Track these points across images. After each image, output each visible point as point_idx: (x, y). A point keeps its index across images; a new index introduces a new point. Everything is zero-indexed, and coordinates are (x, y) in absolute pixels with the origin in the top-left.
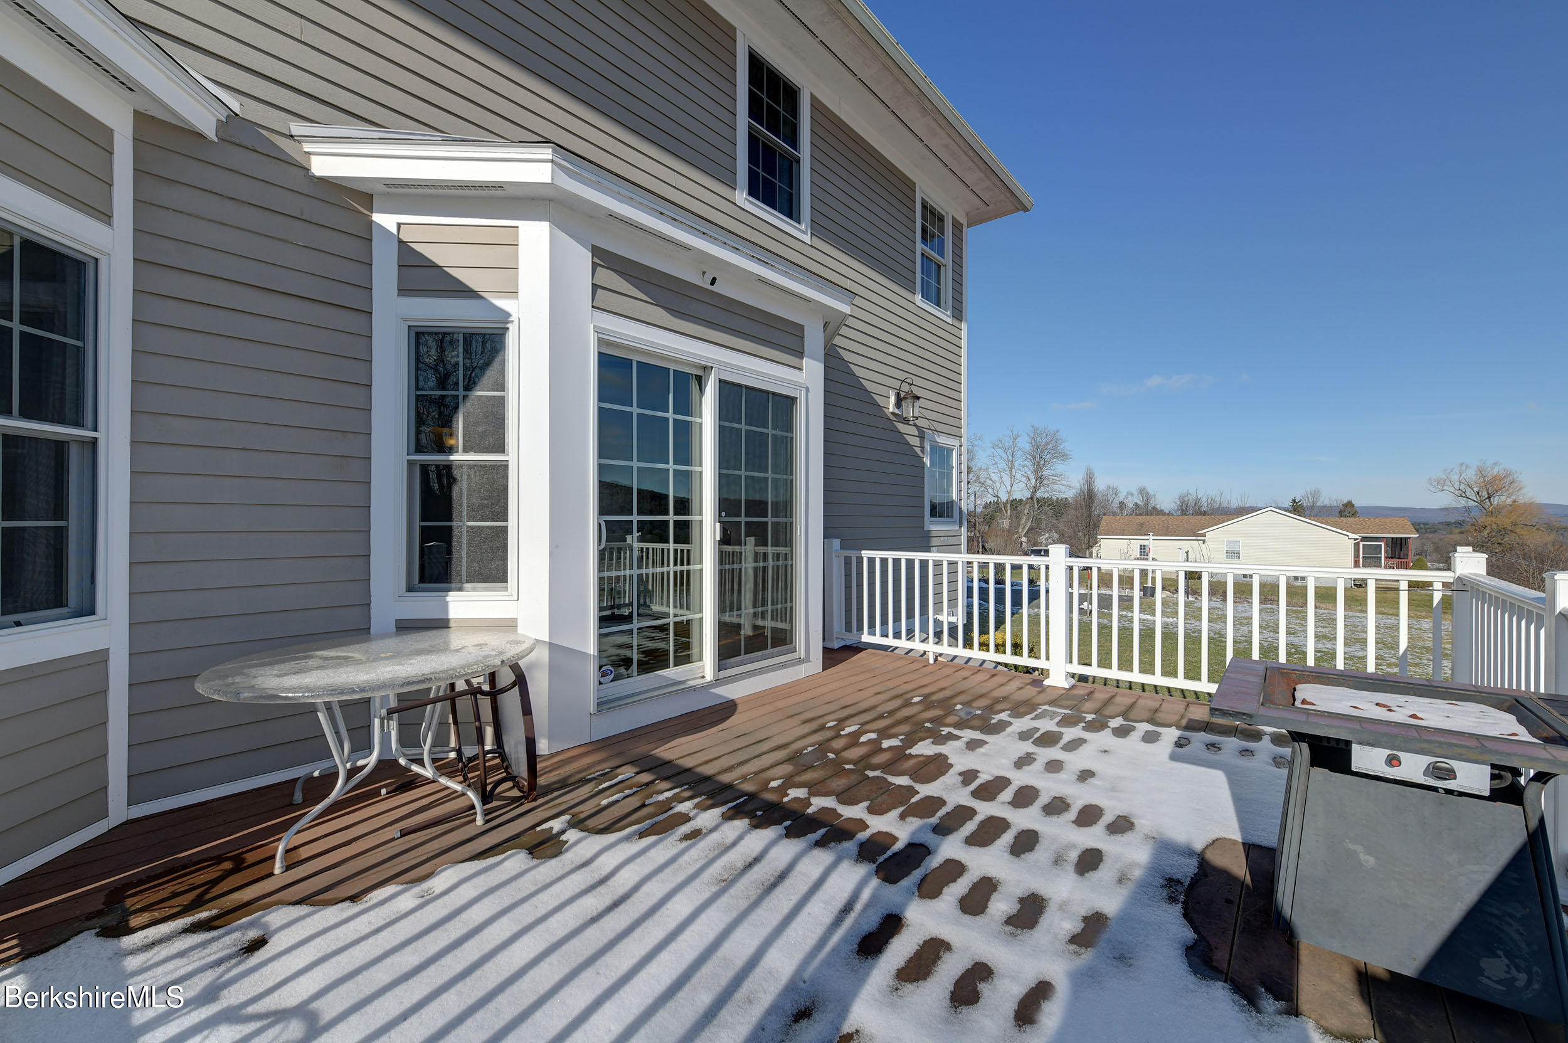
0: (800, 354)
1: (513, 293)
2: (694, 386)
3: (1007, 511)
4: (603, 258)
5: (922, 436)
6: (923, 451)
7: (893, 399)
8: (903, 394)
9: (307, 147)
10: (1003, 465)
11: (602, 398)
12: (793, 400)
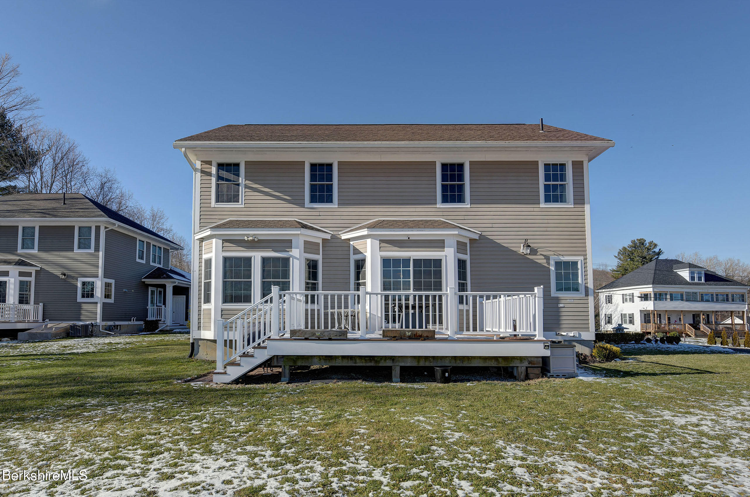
0: (443, 247)
1: (366, 252)
2: (407, 262)
4: (382, 241)
5: (547, 258)
6: (548, 265)
7: (522, 247)
9: (341, 235)
12: (440, 260)
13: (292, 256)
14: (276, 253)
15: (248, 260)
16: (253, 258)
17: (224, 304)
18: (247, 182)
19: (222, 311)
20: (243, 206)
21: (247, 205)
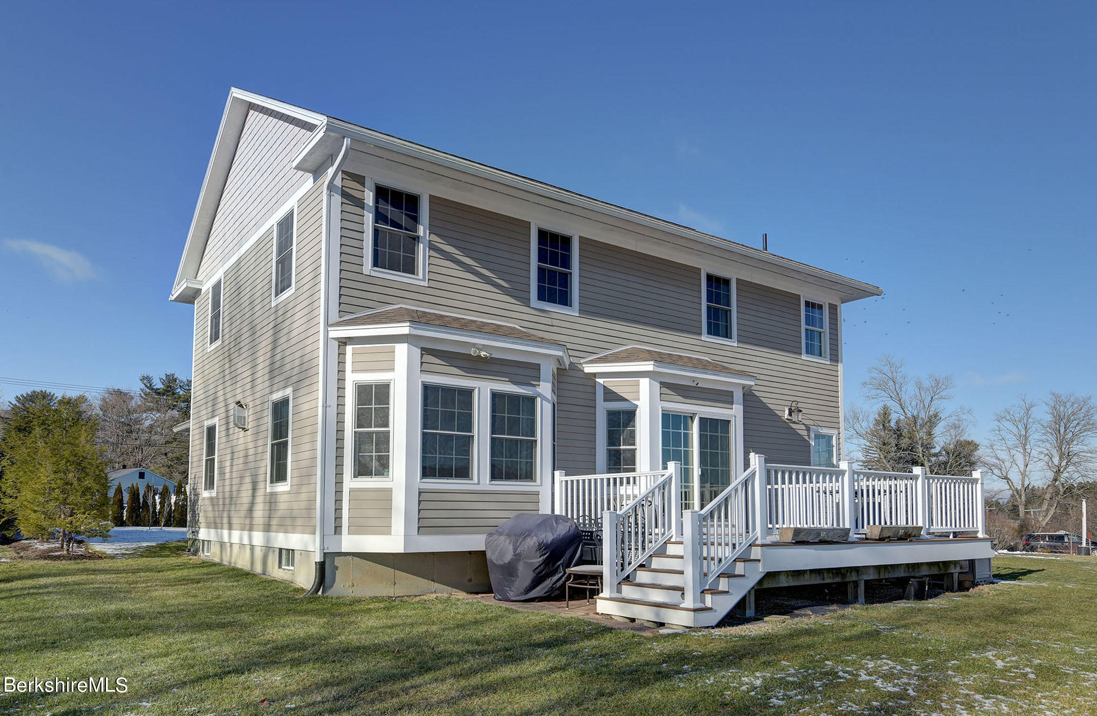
0: (732, 403)
1: (638, 399)
2: (690, 421)
3: (1020, 496)
4: (663, 384)
5: (808, 429)
6: (809, 438)
7: (787, 412)
8: (793, 408)
9: (584, 366)
10: (1012, 441)
11: (662, 428)
12: (729, 422)
13: (539, 395)
14: (515, 386)
15: (466, 395)
16: (476, 391)
17: (424, 480)
18: (434, 238)
19: (420, 493)
20: (426, 284)
21: (433, 284)
